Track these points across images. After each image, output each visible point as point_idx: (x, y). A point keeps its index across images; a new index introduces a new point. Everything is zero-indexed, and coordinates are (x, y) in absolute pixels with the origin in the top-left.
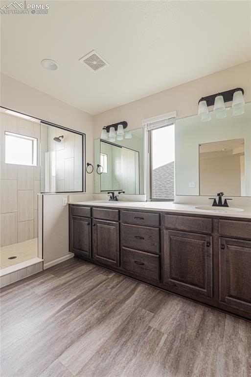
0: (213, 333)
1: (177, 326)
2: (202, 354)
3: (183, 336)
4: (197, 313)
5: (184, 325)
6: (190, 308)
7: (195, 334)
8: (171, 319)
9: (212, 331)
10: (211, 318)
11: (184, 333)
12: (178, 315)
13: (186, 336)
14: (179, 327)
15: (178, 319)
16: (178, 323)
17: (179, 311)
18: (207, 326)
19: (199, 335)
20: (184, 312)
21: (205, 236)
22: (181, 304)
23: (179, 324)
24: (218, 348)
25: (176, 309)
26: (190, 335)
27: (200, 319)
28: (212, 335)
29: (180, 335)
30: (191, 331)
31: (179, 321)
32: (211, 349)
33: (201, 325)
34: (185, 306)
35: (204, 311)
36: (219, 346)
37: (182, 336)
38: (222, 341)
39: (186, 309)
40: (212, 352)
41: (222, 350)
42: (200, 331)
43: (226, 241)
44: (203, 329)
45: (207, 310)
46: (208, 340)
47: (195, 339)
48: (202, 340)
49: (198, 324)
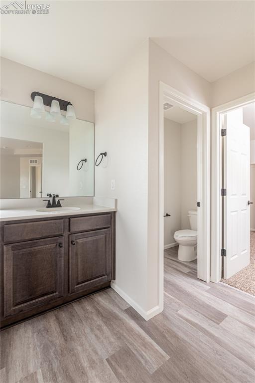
0: (74, 325)
1: (43, 350)
2: (79, 348)
3: (56, 352)
4: (50, 322)
5: (49, 342)
6: (40, 323)
7: (63, 339)
8: (31, 351)
9: (73, 324)
10: (64, 316)
11: (54, 349)
12: (36, 340)
13: (58, 350)
14: (46, 349)
15: (39, 344)
16: (41, 347)
17: (33, 336)
18: (67, 324)
19: (66, 337)
20: (39, 332)
21: (58, 237)
22: (30, 327)
23: (44, 346)
24: (85, 332)
25: (29, 337)
26: (61, 344)
27: (57, 324)
28: (74, 327)
29: (52, 354)
30: (59, 341)
31: (41, 344)
32: (81, 337)
33: (61, 328)
34: (35, 326)
35: (55, 315)
36: (84, 330)
37: (54, 353)
38: (83, 324)
39: (39, 328)
40: (84, 339)
41: (88, 330)
42: (65, 334)
43: (76, 237)
44: (65, 330)
45: (56, 313)
46: (75, 333)
47: (66, 343)
48: (71, 338)
49: (58, 330)
